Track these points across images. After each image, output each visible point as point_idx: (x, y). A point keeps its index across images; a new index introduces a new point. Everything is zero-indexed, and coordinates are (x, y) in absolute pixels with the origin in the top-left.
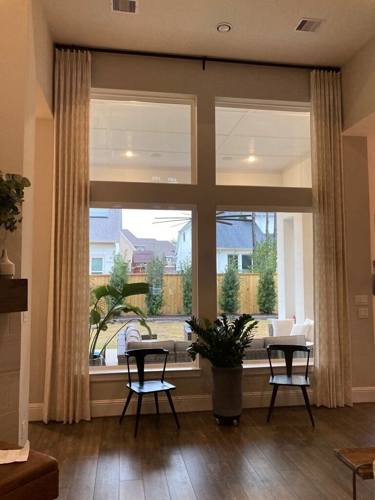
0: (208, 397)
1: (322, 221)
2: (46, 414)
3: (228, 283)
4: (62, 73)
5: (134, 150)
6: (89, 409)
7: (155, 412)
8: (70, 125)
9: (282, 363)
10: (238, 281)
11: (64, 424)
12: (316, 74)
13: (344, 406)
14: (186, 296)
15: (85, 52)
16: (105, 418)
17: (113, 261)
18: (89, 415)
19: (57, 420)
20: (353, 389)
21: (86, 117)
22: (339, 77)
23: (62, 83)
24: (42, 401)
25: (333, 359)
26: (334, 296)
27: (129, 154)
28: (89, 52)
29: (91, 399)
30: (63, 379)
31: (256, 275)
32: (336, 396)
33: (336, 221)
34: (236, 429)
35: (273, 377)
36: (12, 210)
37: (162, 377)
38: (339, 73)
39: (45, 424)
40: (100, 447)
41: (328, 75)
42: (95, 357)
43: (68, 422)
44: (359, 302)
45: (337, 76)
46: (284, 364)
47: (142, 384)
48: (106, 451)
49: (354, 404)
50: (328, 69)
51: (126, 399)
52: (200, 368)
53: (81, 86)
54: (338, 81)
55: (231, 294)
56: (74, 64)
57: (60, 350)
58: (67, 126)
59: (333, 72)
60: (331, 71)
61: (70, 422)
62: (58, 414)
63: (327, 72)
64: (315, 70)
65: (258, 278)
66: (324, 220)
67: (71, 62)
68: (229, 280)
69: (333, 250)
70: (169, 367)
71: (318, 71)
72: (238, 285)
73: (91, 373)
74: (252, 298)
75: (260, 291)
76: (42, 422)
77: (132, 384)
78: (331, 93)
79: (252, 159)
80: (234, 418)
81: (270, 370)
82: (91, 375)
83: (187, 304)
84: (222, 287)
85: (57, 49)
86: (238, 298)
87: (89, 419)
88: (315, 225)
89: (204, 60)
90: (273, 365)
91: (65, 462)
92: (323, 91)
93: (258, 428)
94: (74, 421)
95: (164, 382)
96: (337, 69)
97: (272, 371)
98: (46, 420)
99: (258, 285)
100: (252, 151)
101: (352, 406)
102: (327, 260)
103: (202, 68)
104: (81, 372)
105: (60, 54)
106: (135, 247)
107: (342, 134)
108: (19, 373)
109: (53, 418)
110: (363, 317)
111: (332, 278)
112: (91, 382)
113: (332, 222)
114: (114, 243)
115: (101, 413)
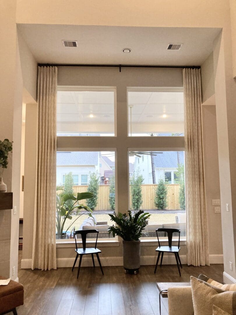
0: (121, 258)
1: (190, 156)
2: (33, 265)
3: (160, 190)
4: (42, 79)
5: (94, 114)
6: (56, 263)
7: (92, 266)
8: (46, 106)
9: (166, 239)
10: (166, 189)
11: (42, 270)
12: (186, 71)
13: (204, 265)
14: (134, 198)
15: (54, 67)
16: (65, 268)
17: (90, 178)
18: (56, 266)
19: (39, 269)
20: (210, 255)
21: (54, 102)
22: (200, 71)
23: (42, 85)
24: (31, 258)
25: (198, 238)
26: (198, 200)
27: (91, 116)
28: (56, 67)
29: (57, 257)
30: (42, 246)
31: (178, 185)
32: (200, 259)
33: (199, 156)
34: (135, 276)
35: (160, 247)
36: (2, 158)
37: (96, 245)
38: (200, 69)
39: (32, 270)
40: (57, 282)
41: (193, 71)
42: (63, 234)
43: (44, 270)
44: (214, 203)
45: (198, 71)
46: (167, 240)
47: (84, 249)
48: (60, 285)
49: (210, 264)
50: (193, 67)
51: (75, 258)
52: (119, 241)
53: (52, 85)
54: (199, 74)
55: (161, 197)
56: (48, 73)
57: (40, 230)
58: (44, 107)
59: (196, 69)
60: (195, 69)
61: (46, 270)
62: (39, 265)
63: (193, 69)
64: (185, 69)
65: (179, 187)
66: (191, 156)
67: (47, 73)
68: (161, 188)
69: (197, 173)
70: (99, 240)
71: (187, 69)
72: (166, 191)
73: (56, 243)
74: (176, 200)
75: (180, 195)
76: (31, 269)
77: (78, 249)
78: (195, 81)
79: (165, 116)
80: (135, 270)
81: (158, 243)
82: (56, 244)
83: (134, 203)
84: (157, 193)
85: (39, 67)
86: (167, 200)
87: (55, 268)
88: (186, 158)
89: (120, 67)
90: (160, 240)
91: (36, 290)
92: (190, 81)
93: (148, 276)
94: (48, 269)
95: (96, 249)
96: (199, 67)
97: (160, 244)
98: (32, 269)
99: (179, 191)
100: (164, 112)
101: (209, 265)
102: (193, 179)
103: (119, 71)
104: (51, 242)
105: (41, 69)
106: (110, 167)
107: (201, 105)
108: (10, 241)
109: (37, 267)
110: (217, 212)
111: (197, 189)
112: (57, 248)
113: (196, 156)
114: (94, 166)
115: (62, 265)
